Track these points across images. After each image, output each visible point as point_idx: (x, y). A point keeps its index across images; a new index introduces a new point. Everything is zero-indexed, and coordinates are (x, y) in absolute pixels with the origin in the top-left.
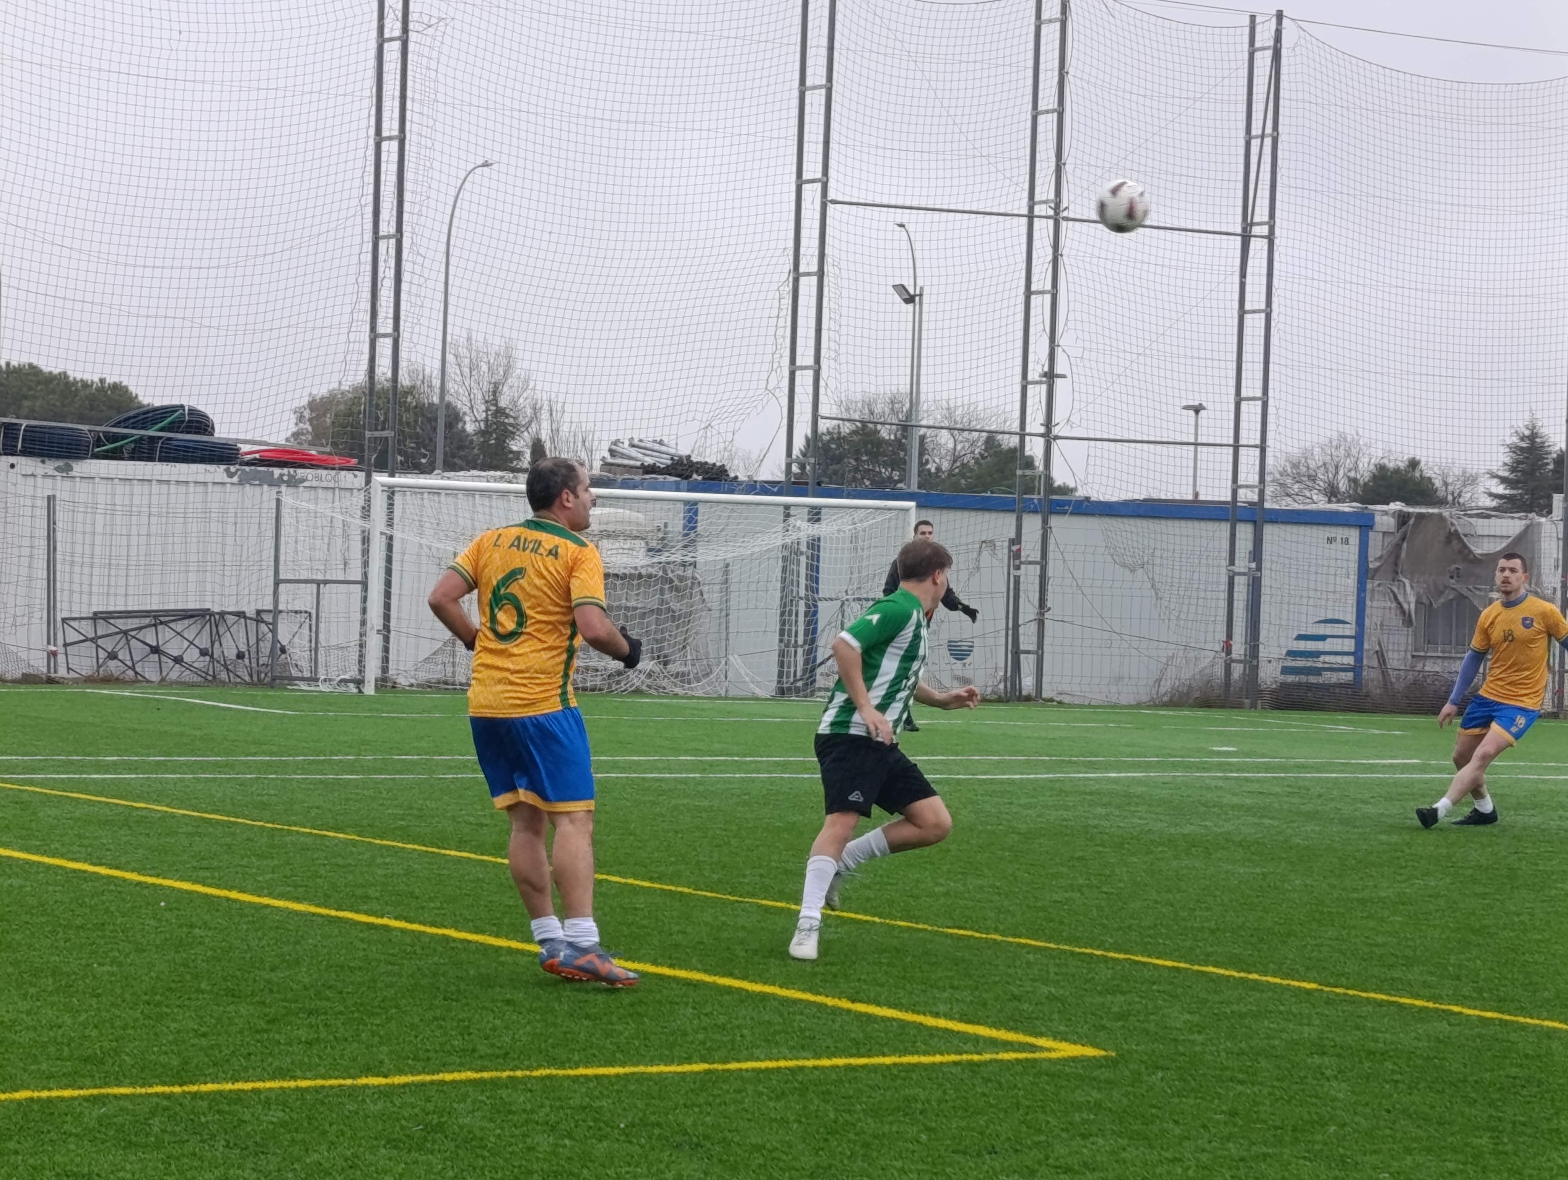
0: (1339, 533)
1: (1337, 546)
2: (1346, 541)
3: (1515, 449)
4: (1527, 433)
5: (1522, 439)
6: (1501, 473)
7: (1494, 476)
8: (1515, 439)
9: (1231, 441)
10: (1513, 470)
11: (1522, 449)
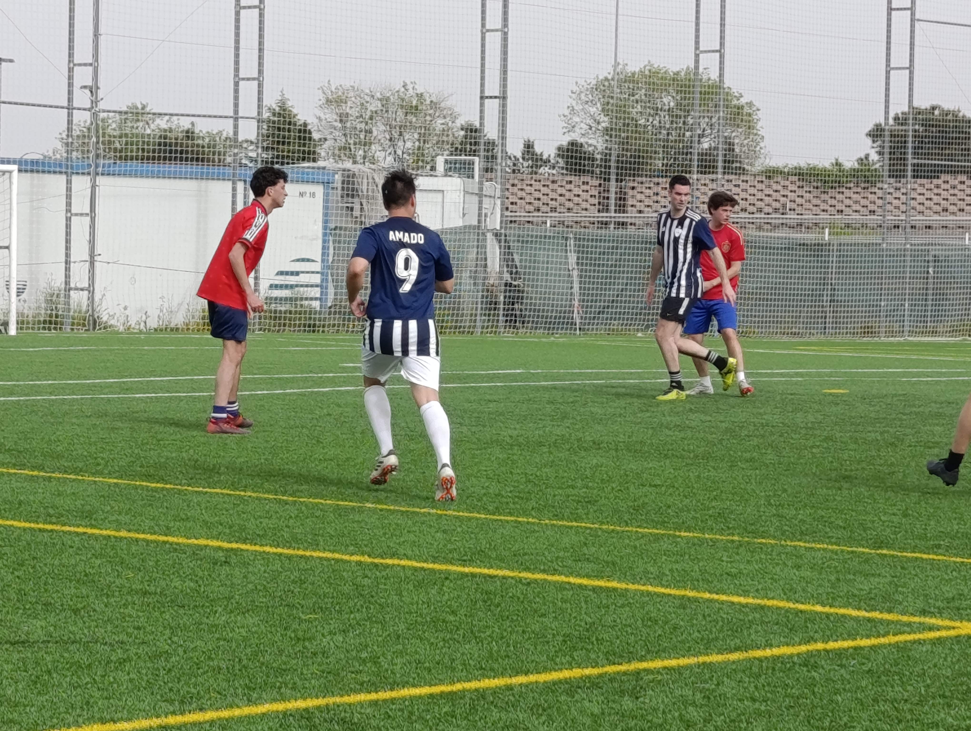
0: (308, 188)
1: (307, 198)
2: (313, 195)
3: (269, 122)
4: (278, 109)
5: (274, 113)
9: (231, 114)
10: (267, 137)
11: (273, 123)
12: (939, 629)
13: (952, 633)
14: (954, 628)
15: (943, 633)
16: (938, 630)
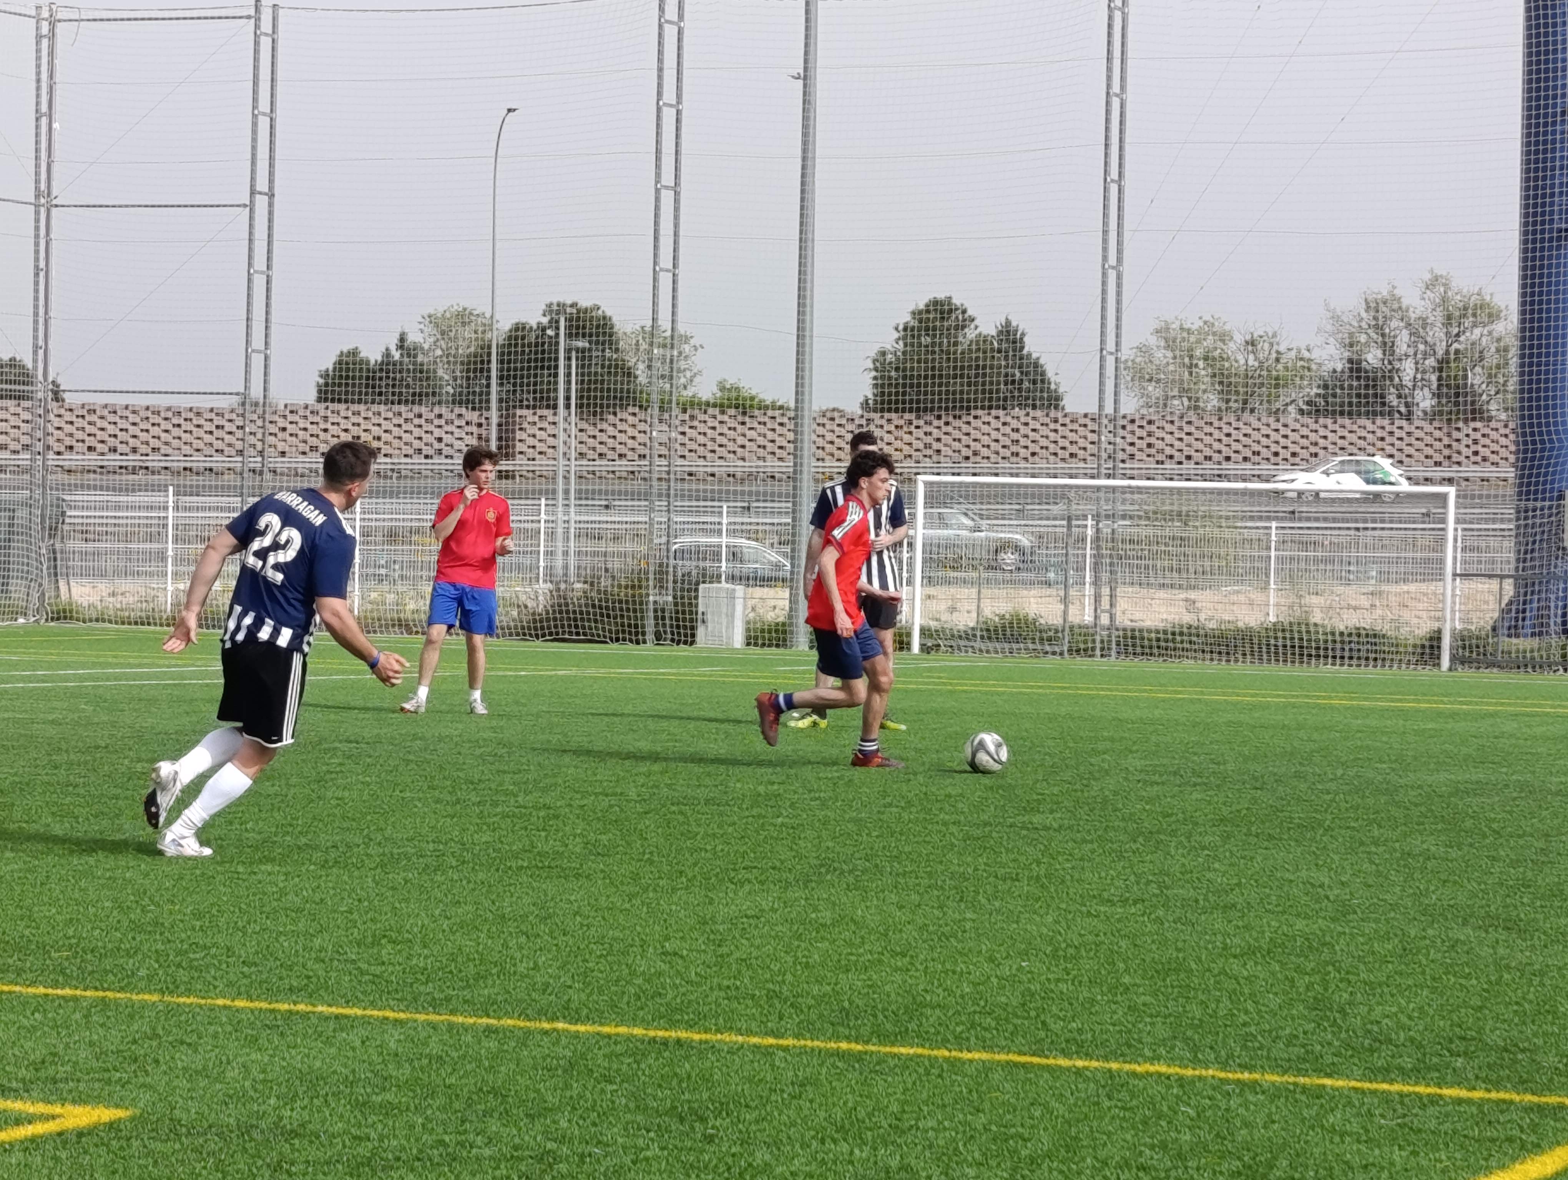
12: (31, 1120)
13: (51, 1127)
14: (54, 1117)
15: (39, 1129)
16: (30, 1123)
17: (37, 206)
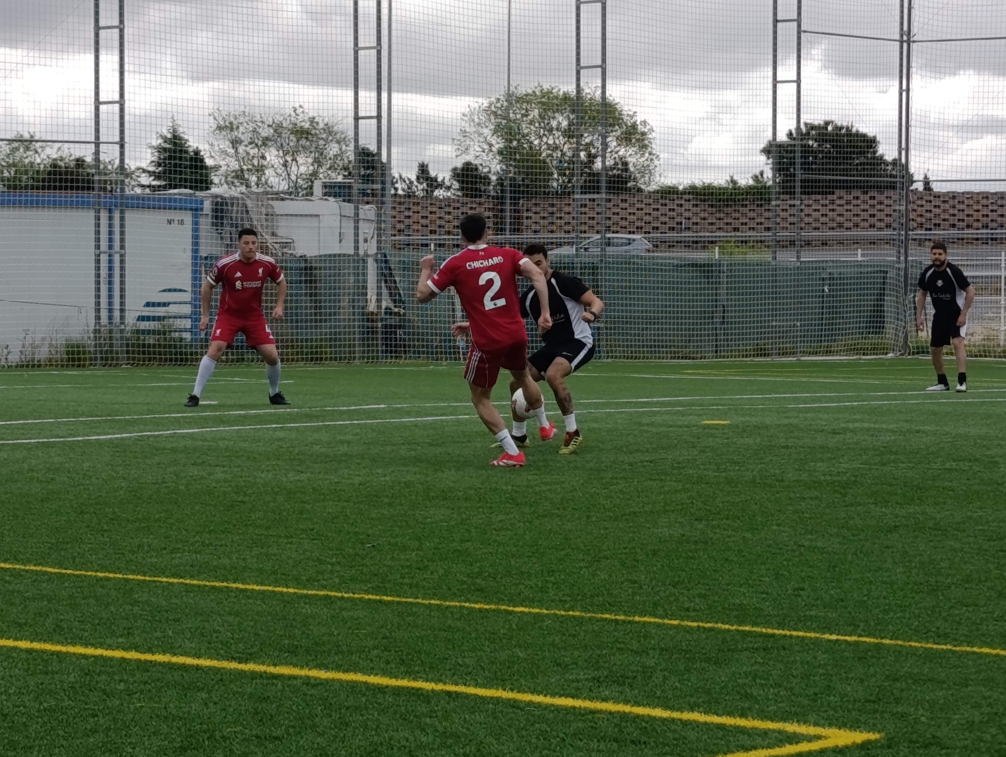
0: (177, 215)
1: (175, 225)
2: (182, 222)
3: (161, 150)
4: (169, 136)
5: (166, 140)
6: (151, 169)
7: (144, 171)
8: (160, 141)
9: (93, 140)
10: (159, 165)
11: (165, 150)
17: (902, 42)
